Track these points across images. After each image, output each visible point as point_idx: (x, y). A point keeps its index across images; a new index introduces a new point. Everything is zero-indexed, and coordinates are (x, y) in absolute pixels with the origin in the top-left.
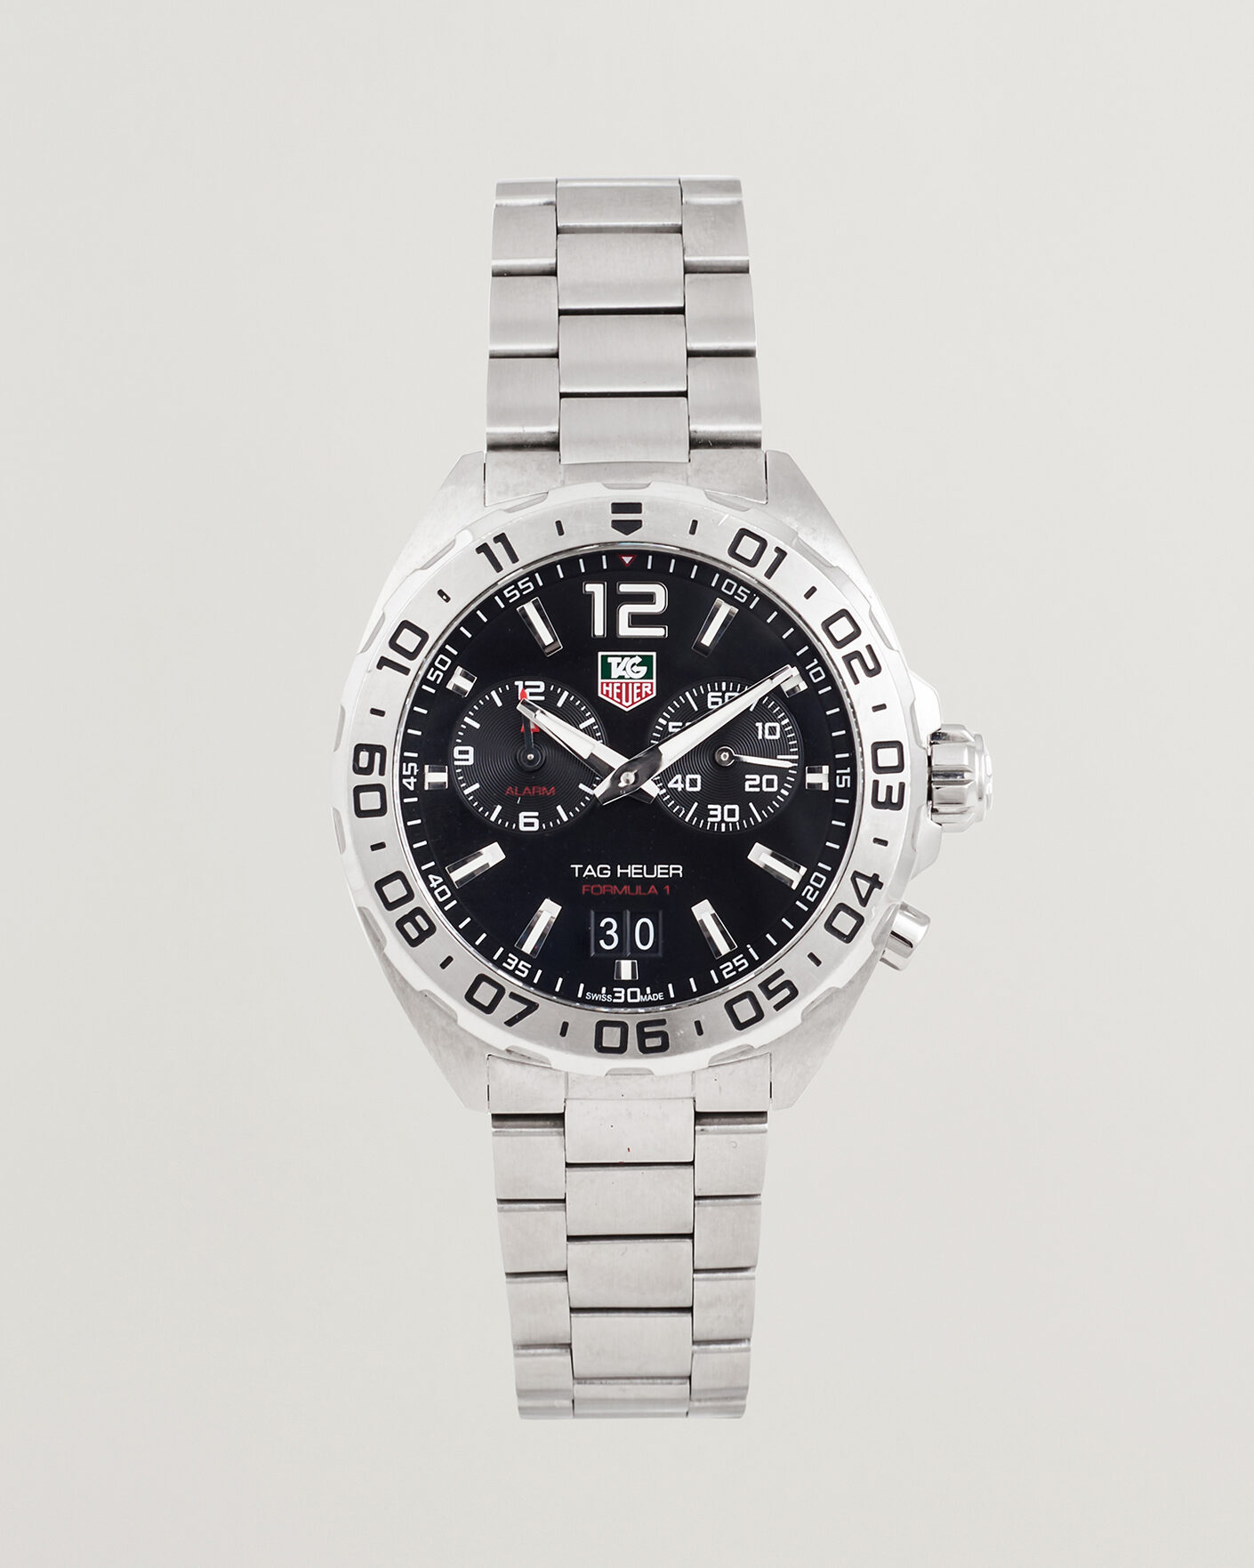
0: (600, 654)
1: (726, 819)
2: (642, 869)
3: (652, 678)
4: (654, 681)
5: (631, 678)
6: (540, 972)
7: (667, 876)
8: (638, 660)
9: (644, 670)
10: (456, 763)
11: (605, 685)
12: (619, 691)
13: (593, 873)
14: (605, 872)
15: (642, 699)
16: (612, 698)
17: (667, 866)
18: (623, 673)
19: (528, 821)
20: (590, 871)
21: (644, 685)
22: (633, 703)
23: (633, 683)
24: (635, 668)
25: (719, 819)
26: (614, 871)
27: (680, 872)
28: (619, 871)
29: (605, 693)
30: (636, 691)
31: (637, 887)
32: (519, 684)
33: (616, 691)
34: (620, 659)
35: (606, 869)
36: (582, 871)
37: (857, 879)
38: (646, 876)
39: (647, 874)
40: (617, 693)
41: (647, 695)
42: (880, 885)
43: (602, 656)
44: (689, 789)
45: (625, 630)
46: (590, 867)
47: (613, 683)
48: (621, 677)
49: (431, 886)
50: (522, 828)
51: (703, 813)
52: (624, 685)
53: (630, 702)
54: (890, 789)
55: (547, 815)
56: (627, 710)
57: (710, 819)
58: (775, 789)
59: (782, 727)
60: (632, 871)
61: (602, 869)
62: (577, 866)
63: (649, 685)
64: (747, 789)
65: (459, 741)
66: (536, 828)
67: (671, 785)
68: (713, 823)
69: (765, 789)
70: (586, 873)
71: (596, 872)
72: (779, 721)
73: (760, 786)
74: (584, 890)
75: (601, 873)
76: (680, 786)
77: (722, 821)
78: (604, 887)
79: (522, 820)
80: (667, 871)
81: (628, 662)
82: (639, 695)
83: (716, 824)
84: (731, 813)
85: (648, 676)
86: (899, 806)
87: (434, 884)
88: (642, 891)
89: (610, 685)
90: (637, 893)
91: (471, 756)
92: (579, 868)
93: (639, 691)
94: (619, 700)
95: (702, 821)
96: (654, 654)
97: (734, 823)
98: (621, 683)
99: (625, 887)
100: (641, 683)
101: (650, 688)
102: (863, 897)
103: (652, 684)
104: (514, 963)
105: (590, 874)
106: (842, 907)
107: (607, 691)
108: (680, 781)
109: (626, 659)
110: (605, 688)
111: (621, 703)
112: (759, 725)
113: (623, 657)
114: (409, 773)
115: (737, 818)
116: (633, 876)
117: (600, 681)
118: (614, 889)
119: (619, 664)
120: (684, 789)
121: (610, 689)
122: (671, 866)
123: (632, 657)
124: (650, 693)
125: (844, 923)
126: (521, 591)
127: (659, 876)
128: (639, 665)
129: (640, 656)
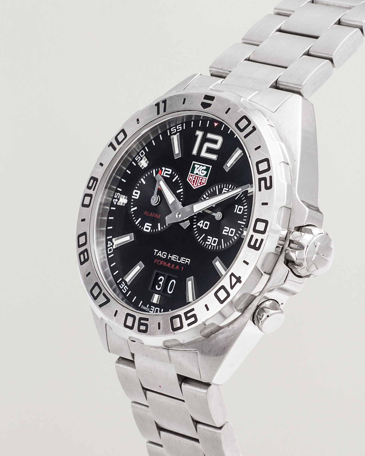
0: (193, 162)
1: (212, 244)
2: (177, 257)
3: (207, 177)
4: (207, 178)
5: (200, 175)
6: (130, 292)
7: (184, 263)
8: (205, 168)
9: (205, 172)
10: (133, 197)
11: (190, 176)
12: (194, 179)
13: (160, 255)
14: (164, 255)
15: (201, 185)
16: (191, 182)
17: (185, 259)
18: (198, 172)
19: (147, 227)
20: (160, 254)
21: (203, 179)
22: (197, 186)
23: (200, 177)
24: (203, 171)
25: (209, 243)
26: (167, 256)
27: (189, 262)
28: (169, 256)
29: (189, 179)
30: (200, 181)
31: (173, 265)
32: (163, 168)
33: (193, 179)
34: (199, 166)
35: (165, 254)
36: (157, 253)
37: (232, 277)
38: (177, 261)
39: (178, 260)
40: (193, 180)
41: (203, 183)
42: (240, 282)
43: (194, 163)
44: (204, 228)
45: (204, 154)
46: (160, 252)
47: (193, 176)
48: (197, 174)
49: (108, 246)
50: (145, 230)
51: (205, 239)
52: (197, 177)
53: (196, 185)
54: (257, 240)
55: (154, 227)
56: (194, 188)
57: (207, 243)
58: (232, 235)
59: (244, 209)
60: (174, 257)
61: (164, 254)
62: (156, 251)
63: (205, 179)
64: (223, 233)
65: (136, 188)
66: (149, 231)
67: (198, 224)
68: (207, 244)
69: (229, 235)
70: (158, 254)
71: (161, 255)
72: (244, 206)
73: (228, 232)
74: (155, 261)
75: (163, 256)
76: (201, 226)
77: (211, 244)
78: (162, 262)
79: (145, 226)
80: (185, 261)
81: (202, 168)
82: (200, 183)
83: (208, 245)
84: (215, 242)
85: (206, 176)
86: (258, 249)
87: (109, 246)
88: (174, 267)
89: (192, 176)
90: (172, 267)
91: (138, 195)
92: (157, 251)
93: (201, 181)
94: (193, 183)
95: (204, 243)
96: (211, 167)
97: (214, 246)
98: (196, 176)
99: (169, 264)
100: (203, 178)
101: (205, 181)
102: (232, 285)
103: (206, 179)
104: (123, 286)
105: (159, 255)
106: (223, 287)
107: (190, 179)
108: (202, 224)
109: (201, 166)
110: (190, 177)
111: (193, 185)
112: (236, 206)
113: (200, 165)
114: (116, 197)
115: (215, 245)
116: (173, 260)
117: (190, 174)
118: (165, 264)
119: (198, 168)
120: (202, 227)
121: (191, 178)
122: (187, 259)
123: (203, 166)
124: (204, 183)
125: (222, 295)
126: (177, 130)
127: (182, 262)
128: (205, 170)
129: (206, 166)
